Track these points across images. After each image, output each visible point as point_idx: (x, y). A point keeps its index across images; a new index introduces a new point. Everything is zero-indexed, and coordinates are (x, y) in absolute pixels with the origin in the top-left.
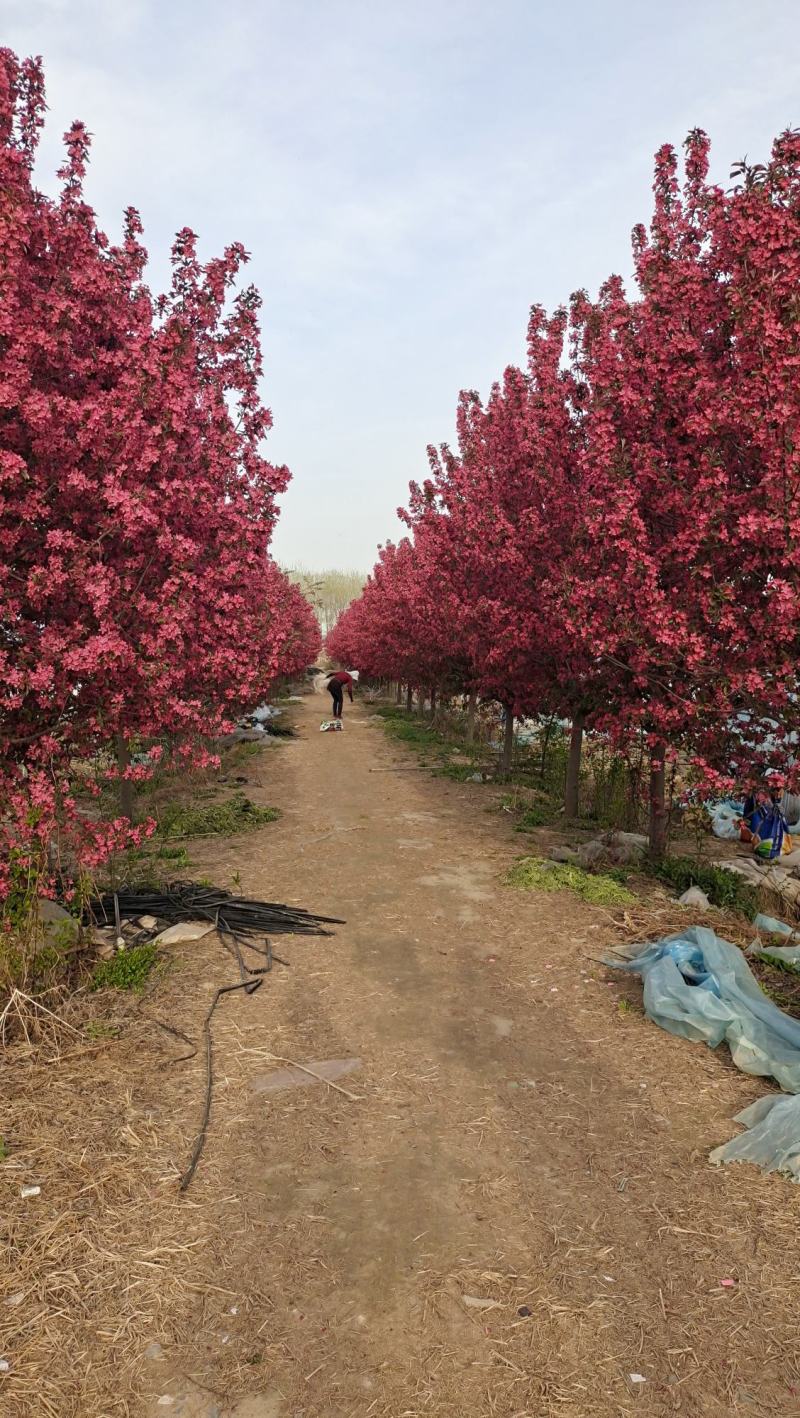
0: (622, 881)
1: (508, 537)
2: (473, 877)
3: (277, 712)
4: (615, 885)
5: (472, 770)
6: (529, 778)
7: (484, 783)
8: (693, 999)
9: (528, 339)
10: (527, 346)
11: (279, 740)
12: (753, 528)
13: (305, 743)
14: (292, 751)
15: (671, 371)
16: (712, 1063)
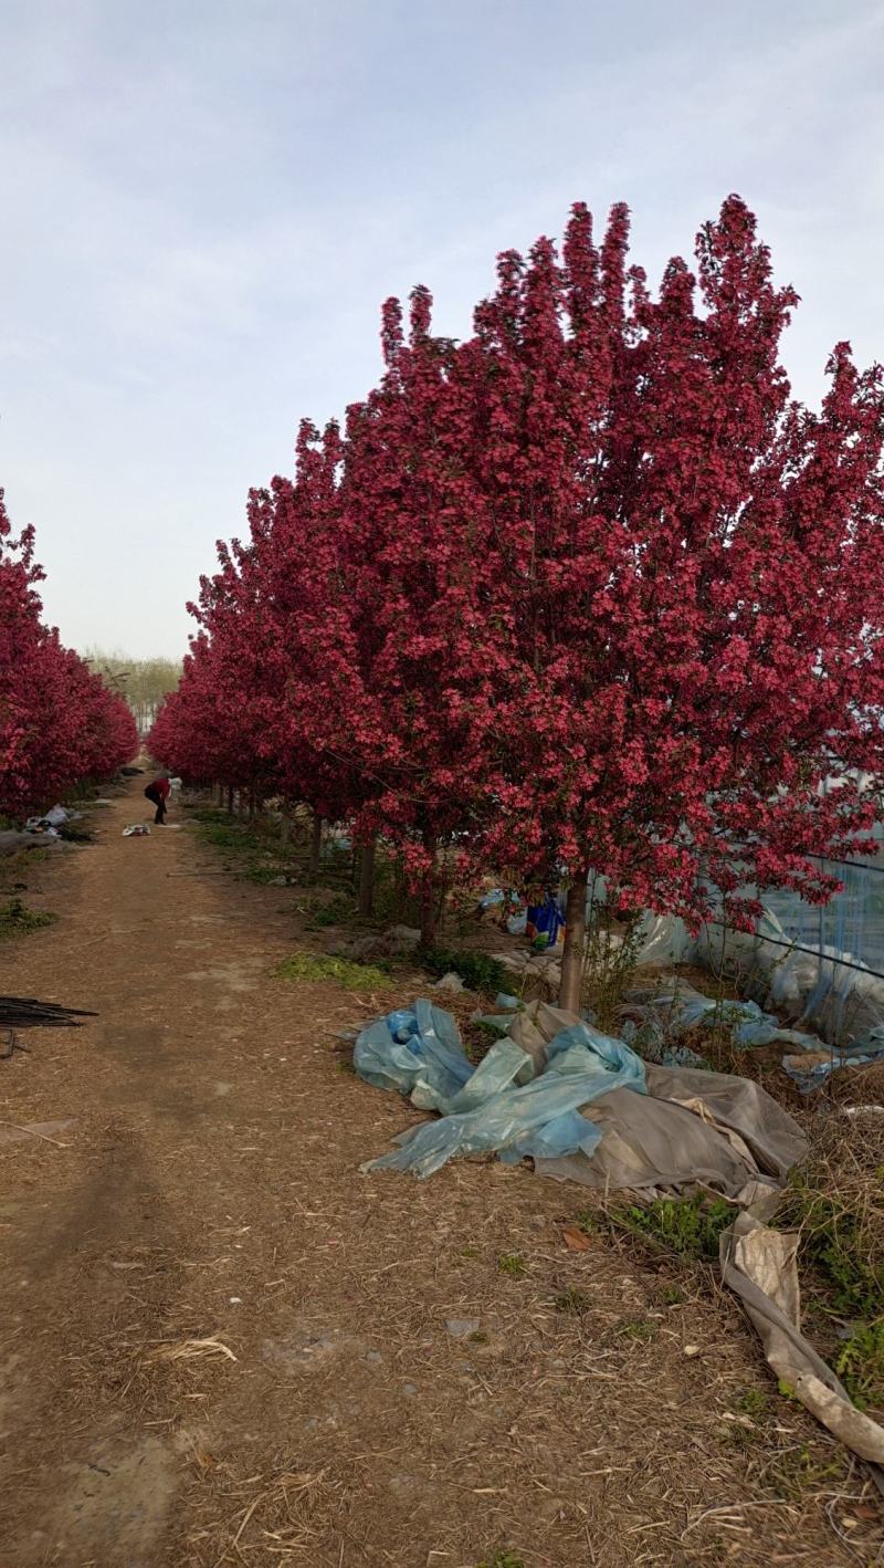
0: (387, 970)
1: (277, 638)
2: (243, 972)
3: (77, 816)
4: (377, 973)
5: (276, 873)
6: (334, 880)
7: (287, 886)
8: (389, 1053)
9: (297, 451)
10: (296, 457)
11: (73, 845)
12: (423, 646)
13: (102, 848)
14: (87, 858)
15: (382, 505)
16: (397, 1105)
